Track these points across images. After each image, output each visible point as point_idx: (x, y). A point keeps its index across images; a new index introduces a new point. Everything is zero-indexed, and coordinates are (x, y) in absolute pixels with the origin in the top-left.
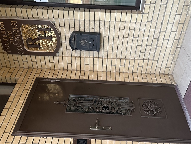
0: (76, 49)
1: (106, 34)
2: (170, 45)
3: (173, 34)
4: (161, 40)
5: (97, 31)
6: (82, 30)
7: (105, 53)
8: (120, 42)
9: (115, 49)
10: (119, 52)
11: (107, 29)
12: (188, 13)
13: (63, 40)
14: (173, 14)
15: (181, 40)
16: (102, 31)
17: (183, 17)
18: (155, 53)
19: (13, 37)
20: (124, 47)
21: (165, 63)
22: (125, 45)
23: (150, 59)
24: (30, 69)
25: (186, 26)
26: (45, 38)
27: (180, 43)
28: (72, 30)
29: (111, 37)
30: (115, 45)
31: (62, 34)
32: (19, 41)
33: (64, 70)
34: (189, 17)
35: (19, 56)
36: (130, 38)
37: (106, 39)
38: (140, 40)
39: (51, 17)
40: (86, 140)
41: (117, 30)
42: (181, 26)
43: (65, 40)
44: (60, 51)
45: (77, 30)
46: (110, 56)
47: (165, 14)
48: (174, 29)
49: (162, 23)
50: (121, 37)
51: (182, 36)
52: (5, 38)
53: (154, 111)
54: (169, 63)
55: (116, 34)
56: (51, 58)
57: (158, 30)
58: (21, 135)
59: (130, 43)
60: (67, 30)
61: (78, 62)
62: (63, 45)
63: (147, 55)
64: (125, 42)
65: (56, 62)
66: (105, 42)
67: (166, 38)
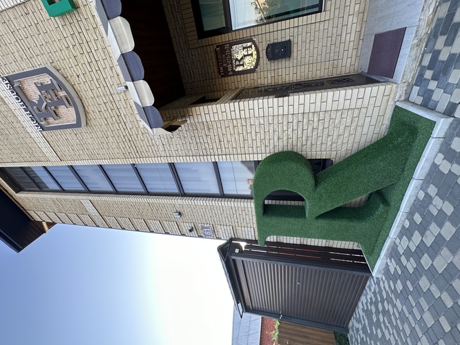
0: (271, 59)
1: (296, 40)
2: (352, 39)
3: (354, 26)
4: (344, 35)
5: (287, 39)
6: (276, 41)
7: (295, 61)
8: (308, 46)
9: (303, 55)
10: (307, 56)
11: (296, 35)
13: (261, 56)
14: (353, 4)
15: (363, 31)
16: (291, 38)
17: (363, 5)
18: (339, 52)
19: (226, 59)
20: (311, 51)
21: (349, 60)
22: (311, 48)
23: (335, 59)
25: (366, 14)
26: (248, 55)
27: (362, 35)
28: (268, 44)
29: (300, 43)
30: (303, 50)
31: (260, 49)
32: (229, 62)
35: (229, 78)
36: (316, 40)
37: (295, 45)
38: (325, 40)
39: (252, 34)
41: (304, 34)
42: (361, 15)
43: (263, 54)
44: (259, 67)
45: (272, 42)
46: (299, 64)
47: (345, 6)
48: (355, 21)
49: (343, 17)
50: (308, 41)
51: (364, 26)
54: (354, 59)
55: (304, 39)
56: (252, 74)
57: (340, 26)
59: (316, 46)
60: (264, 44)
61: (273, 75)
62: (261, 60)
63: (332, 55)
64: (312, 45)
65: (256, 78)
66: (294, 49)
67: (349, 31)
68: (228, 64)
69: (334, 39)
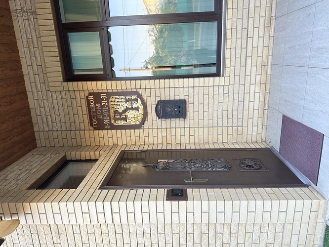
0: (162, 117)
1: (191, 100)
2: (256, 107)
3: (257, 95)
4: (246, 103)
5: (182, 98)
6: (167, 98)
7: (192, 122)
8: (206, 108)
9: (201, 117)
10: (206, 119)
11: (191, 95)
12: (267, 73)
13: (149, 111)
14: (253, 74)
15: (267, 101)
16: (186, 98)
17: (264, 77)
18: (243, 118)
19: (102, 110)
20: (210, 114)
21: (255, 128)
22: (211, 110)
23: (238, 125)
24: (115, 145)
25: (268, 86)
26: (132, 109)
27: (266, 105)
28: (158, 99)
29: (196, 103)
30: (201, 112)
31: (148, 104)
32: (106, 114)
33: (149, 144)
34: (270, 77)
35: (105, 131)
36: (216, 103)
37: (191, 106)
38: (226, 104)
39: (138, 87)
40: (182, 189)
41: (201, 96)
42: (263, 86)
43: (152, 110)
44: (146, 122)
45: (163, 99)
46: (196, 125)
47: (245, 75)
48: (257, 90)
49: (244, 85)
50: (206, 102)
51: (267, 96)
52: (94, 112)
53: (253, 165)
54: (260, 128)
55: (201, 101)
56: (137, 131)
57: (241, 93)
58: (109, 189)
59: (215, 109)
60: (153, 99)
61: (164, 134)
62: (149, 116)
63: (235, 121)
64: (211, 108)
65: (142, 135)
66: (190, 109)
67: (252, 99)
68: (104, 116)
69: (236, 104)
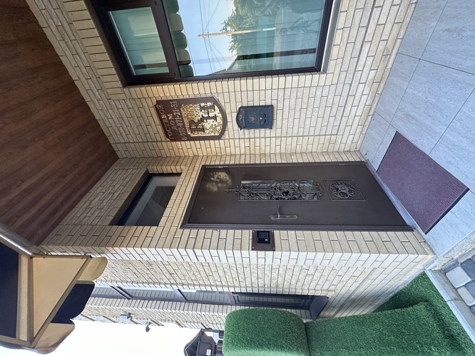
0: (244, 128)
1: (280, 106)
2: (359, 113)
3: (364, 98)
4: (348, 108)
5: (268, 103)
6: (251, 104)
7: (279, 131)
8: (297, 114)
9: (290, 125)
10: (296, 127)
11: (280, 99)
12: (387, 66)
13: (229, 119)
14: (367, 69)
15: (375, 105)
16: (274, 103)
17: (380, 73)
18: (339, 126)
19: (175, 120)
20: (301, 121)
21: (351, 137)
22: (302, 118)
23: (333, 133)
24: (196, 157)
25: (382, 85)
26: (209, 118)
27: (373, 109)
28: (239, 106)
29: (286, 109)
30: (291, 119)
31: (228, 111)
32: (181, 125)
33: (231, 155)
35: (183, 143)
36: (310, 109)
37: (280, 112)
38: (322, 109)
39: (214, 91)
40: (268, 232)
41: (293, 101)
42: (375, 85)
43: (232, 118)
44: (226, 133)
45: (245, 104)
46: (284, 134)
47: (355, 71)
48: (366, 92)
49: (351, 85)
50: (298, 108)
51: (377, 99)
52: (166, 123)
53: (348, 193)
54: (357, 136)
55: (292, 106)
56: (217, 141)
57: (345, 95)
58: (191, 228)
59: (309, 116)
60: (233, 105)
61: (247, 144)
62: (229, 125)
63: (330, 129)
64: (303, 115)
65: (222, 146)
66: (278, 117)
67: (356, 104)
68: (178, 127)
69: (334, 110)
